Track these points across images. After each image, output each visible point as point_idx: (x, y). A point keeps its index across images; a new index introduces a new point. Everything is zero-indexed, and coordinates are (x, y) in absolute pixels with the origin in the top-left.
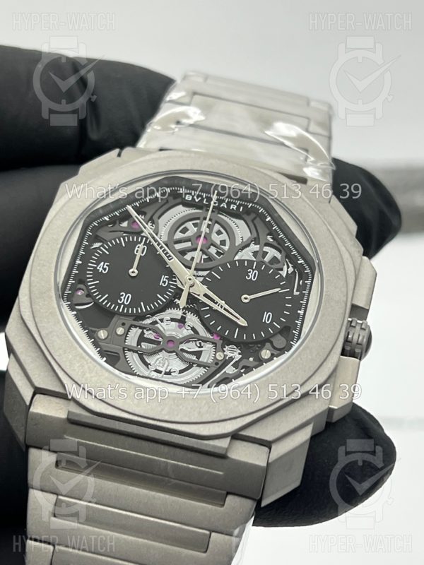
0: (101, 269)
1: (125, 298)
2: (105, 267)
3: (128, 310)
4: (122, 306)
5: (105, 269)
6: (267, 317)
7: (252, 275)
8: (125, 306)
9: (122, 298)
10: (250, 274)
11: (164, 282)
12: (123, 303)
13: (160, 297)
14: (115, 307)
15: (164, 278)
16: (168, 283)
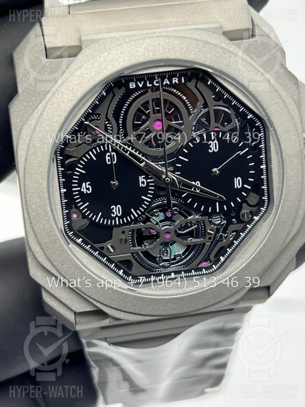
0: (85, 190)
1: (117, 210)
2: (87, 187)
3: (123, 221)
4: (117, 218)
5: (88, 189)
6: (238, 183)
7: (214, 147)
8: (119, 218)
9: (114, 211)
10: (211, 146)
11: (143, 183)
12: (117, 216)
13: (145, 198)
14: (111, 222)
15: (141, 179)
16: (147, 182)
